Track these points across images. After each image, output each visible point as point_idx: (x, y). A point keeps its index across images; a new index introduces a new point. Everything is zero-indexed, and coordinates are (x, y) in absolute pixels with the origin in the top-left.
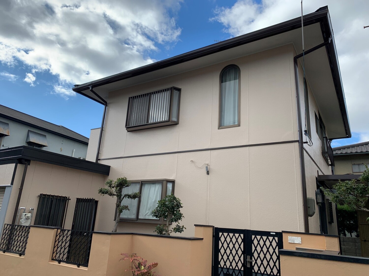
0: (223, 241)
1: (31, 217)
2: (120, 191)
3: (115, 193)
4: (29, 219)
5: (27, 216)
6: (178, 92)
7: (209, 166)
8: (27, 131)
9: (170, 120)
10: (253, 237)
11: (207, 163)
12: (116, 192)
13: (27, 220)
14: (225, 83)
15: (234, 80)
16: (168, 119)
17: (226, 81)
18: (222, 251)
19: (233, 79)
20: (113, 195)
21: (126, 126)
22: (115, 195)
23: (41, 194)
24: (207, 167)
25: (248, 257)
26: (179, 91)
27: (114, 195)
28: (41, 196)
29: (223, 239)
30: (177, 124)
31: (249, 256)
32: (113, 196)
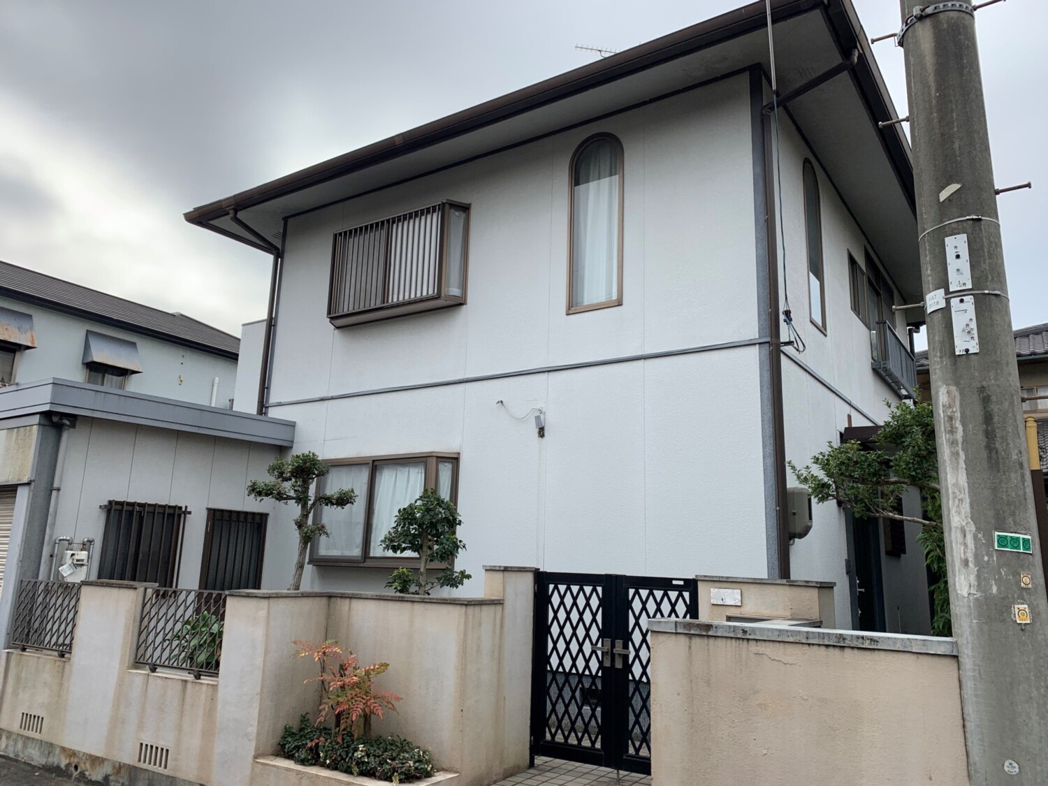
0: (556, 604)
1: (88, 562)
2: (305, 487)
3: (292, 494)
4: (82, 565)
5: (76, 557)
6: (463, 215)
7: (545, 413)
8: (84, 333)
9: (443, 295)
10: (632, 591)
11: (539, 406)
12: (295, 491)
13: (75, 570)
14: (587, 184)
15: (611, 175)
16: (436, 292)
17: (587, 181)
18: (555, 630)
19: (608, 173)
20: (285, 499)
21: (329, 312)
22: (293, 498)
23: (110, 502)
24: (538, 418)
25: (619, 643)
26: (465, 212)
27: (289, 498)
28: (111, 507)
29: (556, 600)
30: (461, 304)
31: (619, 641)
32: (285, 501)
